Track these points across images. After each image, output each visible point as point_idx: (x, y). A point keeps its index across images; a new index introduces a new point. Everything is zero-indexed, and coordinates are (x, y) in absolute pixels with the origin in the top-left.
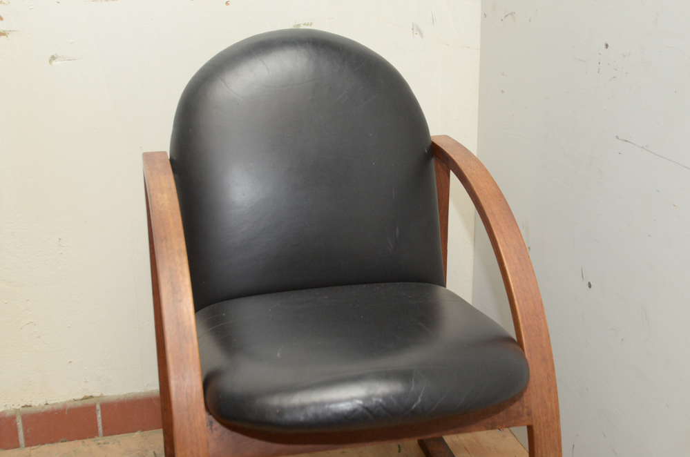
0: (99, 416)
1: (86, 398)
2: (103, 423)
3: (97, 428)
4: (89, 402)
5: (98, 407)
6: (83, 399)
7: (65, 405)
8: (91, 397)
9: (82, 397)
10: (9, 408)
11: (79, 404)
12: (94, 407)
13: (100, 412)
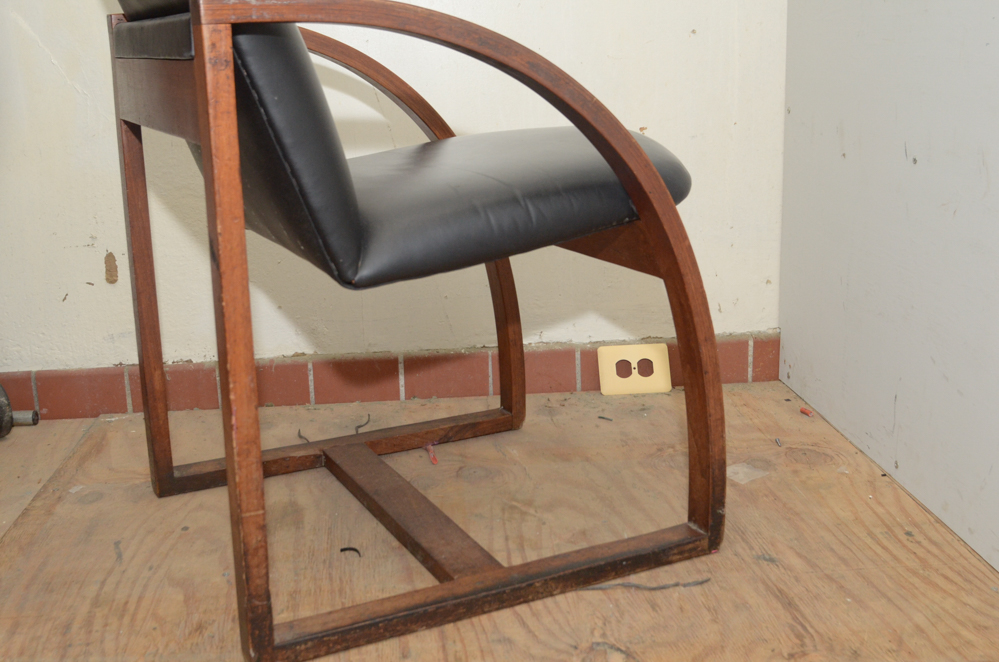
0: (311, 378)
1: (297, 355)
2: (315, 388)
3: (308, 393)
4: (301, 360)
5: (310, 366)
6: (293, 356)
7: (272, 360)
8: (303, 354)
9: (292, 353)
10: (208, 360)
11: (289, 361)
12: (305, 366)
13: (312, 372)
